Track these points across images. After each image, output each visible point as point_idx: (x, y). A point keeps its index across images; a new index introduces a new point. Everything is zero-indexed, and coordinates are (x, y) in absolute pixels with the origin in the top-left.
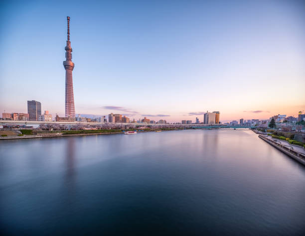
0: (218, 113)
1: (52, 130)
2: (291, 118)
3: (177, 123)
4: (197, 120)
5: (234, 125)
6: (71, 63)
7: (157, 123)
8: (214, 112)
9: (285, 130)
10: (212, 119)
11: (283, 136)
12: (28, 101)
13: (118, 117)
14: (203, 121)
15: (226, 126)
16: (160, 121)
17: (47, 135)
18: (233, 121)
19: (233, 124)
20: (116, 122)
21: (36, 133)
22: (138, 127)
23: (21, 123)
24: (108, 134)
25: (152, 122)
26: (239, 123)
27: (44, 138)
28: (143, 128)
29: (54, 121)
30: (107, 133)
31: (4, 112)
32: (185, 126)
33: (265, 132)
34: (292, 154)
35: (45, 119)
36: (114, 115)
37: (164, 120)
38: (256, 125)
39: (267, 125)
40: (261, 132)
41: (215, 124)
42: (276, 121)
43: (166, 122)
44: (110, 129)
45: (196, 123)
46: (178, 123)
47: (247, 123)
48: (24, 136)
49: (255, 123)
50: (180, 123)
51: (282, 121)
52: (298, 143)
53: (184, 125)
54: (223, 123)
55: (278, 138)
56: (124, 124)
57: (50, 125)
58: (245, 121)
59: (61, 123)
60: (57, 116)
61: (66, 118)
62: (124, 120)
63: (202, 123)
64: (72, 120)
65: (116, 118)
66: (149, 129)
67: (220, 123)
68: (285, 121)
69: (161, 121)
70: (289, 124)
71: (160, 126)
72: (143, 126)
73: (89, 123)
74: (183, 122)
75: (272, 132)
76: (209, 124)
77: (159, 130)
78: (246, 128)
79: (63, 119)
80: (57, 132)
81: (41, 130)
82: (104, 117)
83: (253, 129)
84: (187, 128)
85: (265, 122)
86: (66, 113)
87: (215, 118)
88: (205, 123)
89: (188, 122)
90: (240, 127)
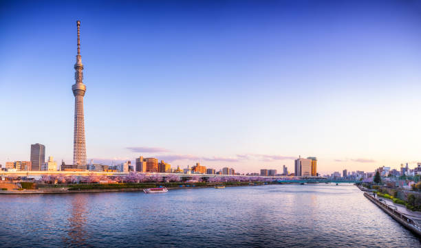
0: (314, 160)
1: (56, 182)
2: (395, 171)
3: (252, 174)
4: (285, 169)
5: (336, 179)
6: (82, 87)
7: (218, 173)
8: (309, 158)
9: (390, 186)
10: (306, 169)
11: (388, 193)
12: (32, 146)
13: (152, 163)
14: (294, 172)
15: (326, 180)
16: (224, 169)
17: (50, 190)
18: (335, 173)
19: (335, 177)
20: (148, 171)
21: (37, 187)
22: (185, 179)
23: (23, 174)
24: (135, 191)
25: (209, 171)
26: (342, 176)
27: (45, 194)
28: (194, 181)
29: (59, 170)
30: (133, 189)
31: (8, 161)
32: (267, 179)
33: (370, 188)
34: (396, 216)
35: (49, 167)
36: (145, 160)
37: (230, 168)
38: (361, 179)
39: (371, 180)
40: (366, 188)
41: (311, 176)
42: (382, 174)
43: (233, 171)
44: (138, 182)
45: (283, 175)
46: (255, 174)
47: (351, 176)
48: (24, 191)
49: (360, 176)
50: (258, 174)
51: (387, 175)
52: (401, 201)
53: (264, 177)
54: (322, 175)
55: (383, 197)
56: (161, 174)
57: (55, 175)
58: (349, 173)
59: (68, 173)
60: (63, 163)
61: (74, 165)
62: (162, 167)
63: (292, 174)
64: (82, 168)
65: (148, 164)
66: (204, 183)
67: (317, 174)
68: (390, 176)
69: (226, 170)
70: (393, 180)
71: (223, 179)
72: (195, 179)
73: (105, 173)
74: (263, 172)
75: (377, 188)
76: (302, 176)
77: (220, 185)
78: (350, 182)
79: (71, 167)
80: (62, 186)
81: (43, 183)
82: (129, 162)
83: (358, 184)
84: (269, 183)
85: (370, 175)
86: (74, 158)
87: (311, 168)
88: (296, 174)
89: (271, 172)
90: (343, 182)
